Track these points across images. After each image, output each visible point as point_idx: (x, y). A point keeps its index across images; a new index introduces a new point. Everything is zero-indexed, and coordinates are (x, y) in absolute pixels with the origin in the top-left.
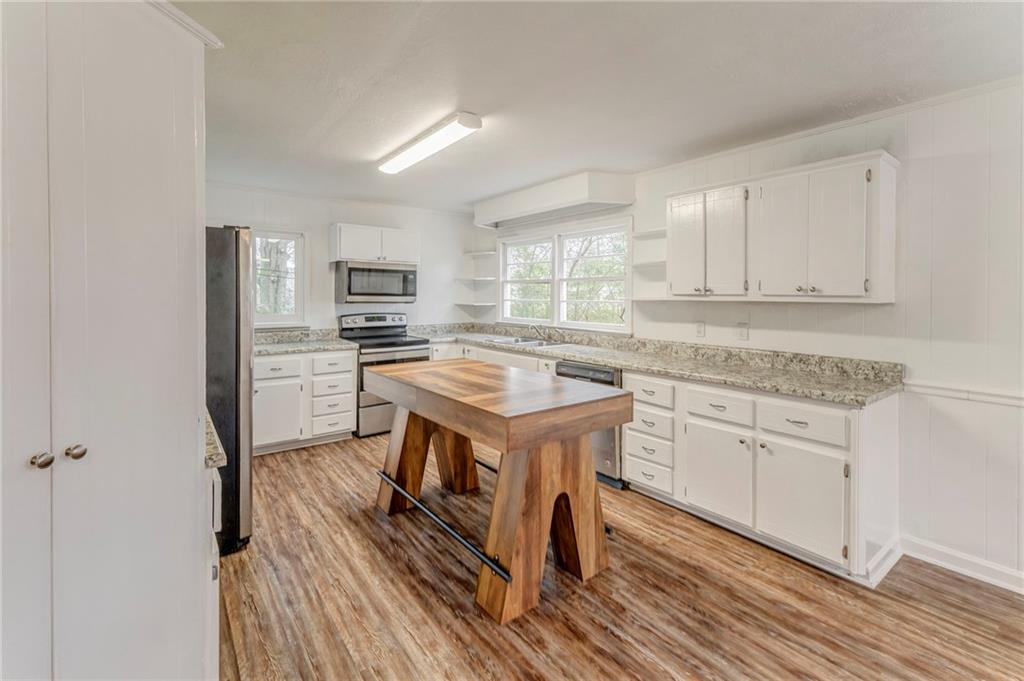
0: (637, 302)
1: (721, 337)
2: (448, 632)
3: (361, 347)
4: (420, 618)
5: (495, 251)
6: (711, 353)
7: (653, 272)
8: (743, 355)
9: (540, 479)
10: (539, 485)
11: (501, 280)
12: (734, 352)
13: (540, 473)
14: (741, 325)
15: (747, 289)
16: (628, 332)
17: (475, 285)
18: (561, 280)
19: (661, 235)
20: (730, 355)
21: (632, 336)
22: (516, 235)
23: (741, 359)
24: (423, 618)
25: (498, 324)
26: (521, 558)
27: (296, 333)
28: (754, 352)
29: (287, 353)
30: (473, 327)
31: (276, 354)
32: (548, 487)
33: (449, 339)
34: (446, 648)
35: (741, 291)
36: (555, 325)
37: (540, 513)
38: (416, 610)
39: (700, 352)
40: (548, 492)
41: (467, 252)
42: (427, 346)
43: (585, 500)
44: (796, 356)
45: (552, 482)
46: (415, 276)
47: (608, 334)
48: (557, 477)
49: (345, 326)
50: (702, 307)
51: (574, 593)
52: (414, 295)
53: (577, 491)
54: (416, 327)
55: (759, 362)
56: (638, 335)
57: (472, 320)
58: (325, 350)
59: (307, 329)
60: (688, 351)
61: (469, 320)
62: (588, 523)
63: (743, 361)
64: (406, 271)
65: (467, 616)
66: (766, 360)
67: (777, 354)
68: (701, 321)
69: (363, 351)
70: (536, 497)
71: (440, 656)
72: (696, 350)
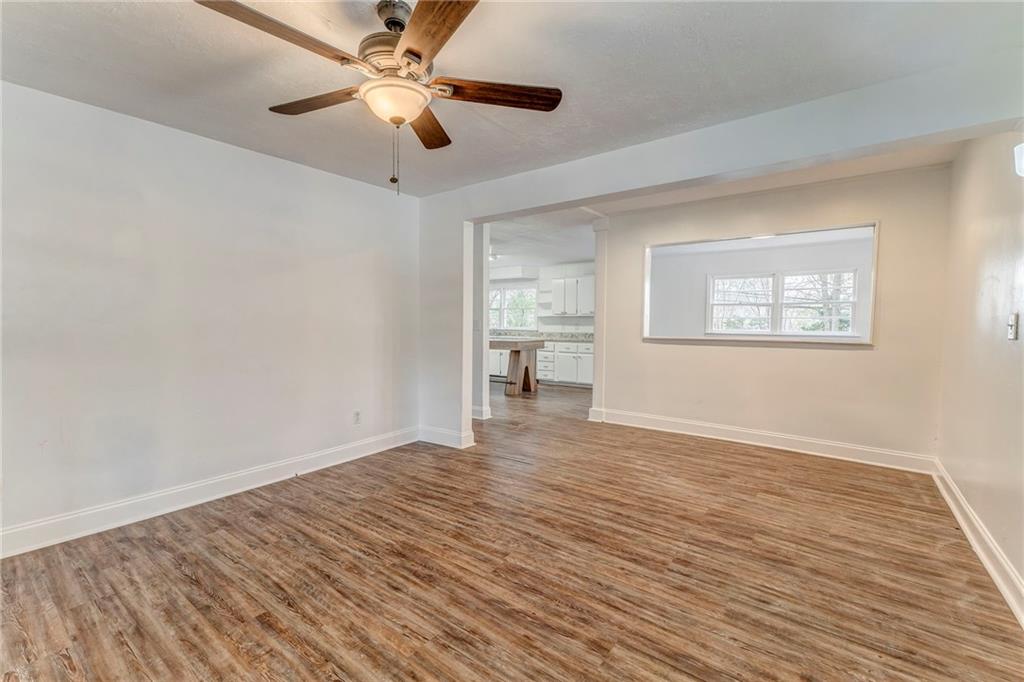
0: (540, 317)
1: (570, 329)
7: (546, 306)
15: (577, 312)
19: (550, 292)
50: (563, 319)
56: (541, 331)
68: (563, 324)
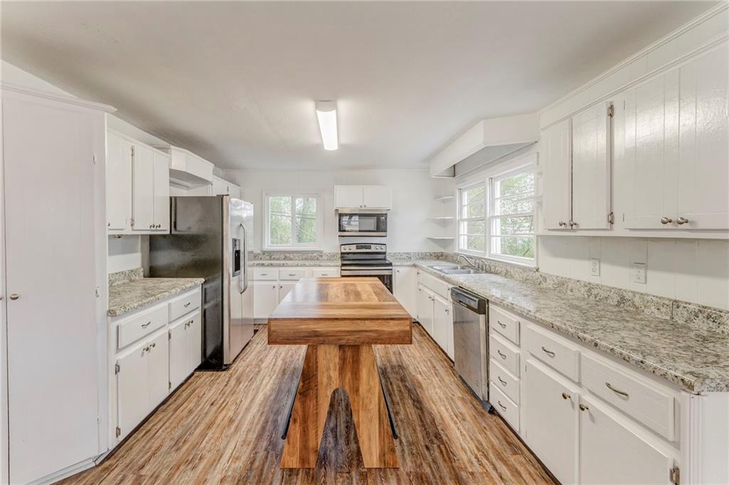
0: (542, 236)
2: (252, 455)
3: (343, 265)
4: (250, 440)
5: (453, 195)
6: (603, 294)
8: (637, 301)
9: (317, 371)
10: (316, 376)
11: (457, 218)
12: (628, 296)
13: (317, 367)
14: (638, 264)
15: (612, 223)
16: (533, 265)
17: (444, 223)
18: (493, 217)
20: (622, 300)
21: (537, 270)
22: (464, 181)
23: (634, 305)
24: (251, 442)
25: (455, 254)
26: (298, 424)
27: (315, 254)
28: (649, 298)
29: (298, 266)
30: (442, 256)
31: (292, 266)
32: (325, 380)
33: (409, 263)
34: (240, 464)
35: (605, 224)
36: (487, 257)
37: (317, 397)
38: (253, 435)
39: (593, 291)
40: (325, 384)
41: (437, 197)
42: (391, 268)
43: (366, 401)
44: (702, 309)
45: (330, 377)
46: (386, 218)
47: (519, 267)
48: (335, 374)
49: (343, 251)
50: (598, 243)
51: (349, 473)
52: (385, 231)
53: (357, 391)
54: (395, 254)
55: (656, 311)
56: (542, 270)
57: (442, 250)
58: (319, 266)
59: (321, 252)
60: (583, 290)
61: (439, 250)
62: (371, 421)
63: (637, 308)
64: (379, 214)
65: (271, 452)
66: (663, 310)
67: (676, 304)
68: (597, 259)
69: (343, 268)
70: (312, 384)
71: (233, 466)
72: (589, 290)
